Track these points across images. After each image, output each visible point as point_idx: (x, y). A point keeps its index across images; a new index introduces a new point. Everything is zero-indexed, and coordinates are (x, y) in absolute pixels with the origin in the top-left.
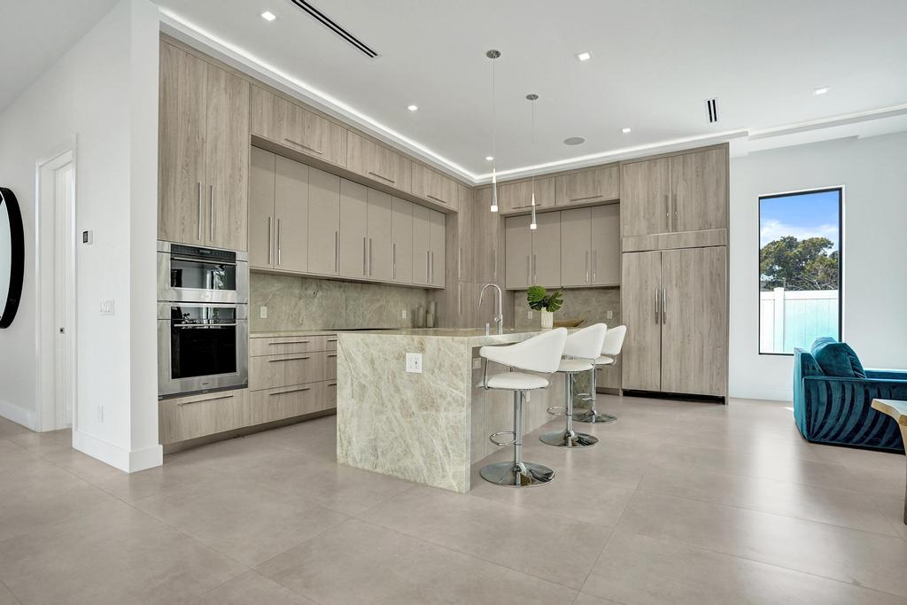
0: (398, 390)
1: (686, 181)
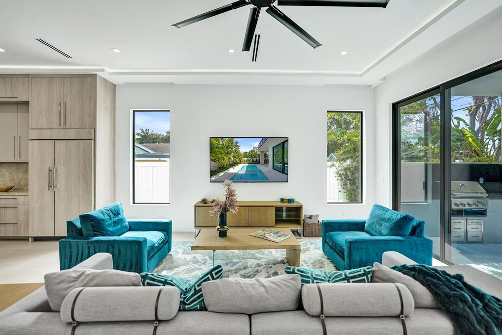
1: (72, 94)
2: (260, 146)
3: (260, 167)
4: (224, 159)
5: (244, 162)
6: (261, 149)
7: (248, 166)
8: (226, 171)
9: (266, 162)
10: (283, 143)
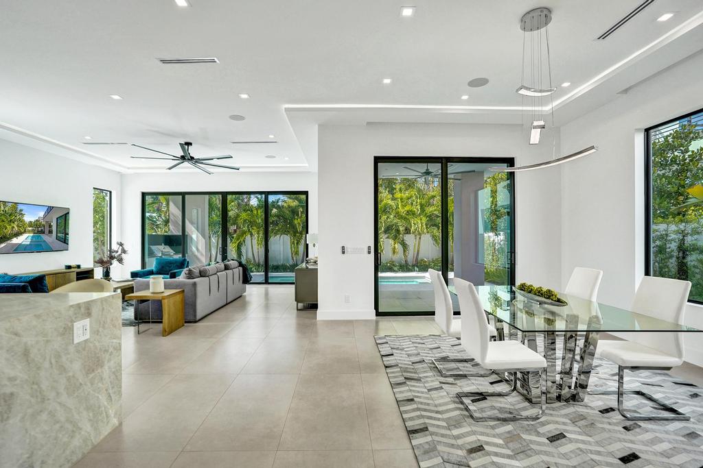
0: (63, 369)
2: (45, 216)
3: (45, 237)
4: (6, 228)
5: (29, 232)
6: (46, 219)
7: (33, 237)
8: (9, 242)
9: (50, 232)
10: (66, 214)
